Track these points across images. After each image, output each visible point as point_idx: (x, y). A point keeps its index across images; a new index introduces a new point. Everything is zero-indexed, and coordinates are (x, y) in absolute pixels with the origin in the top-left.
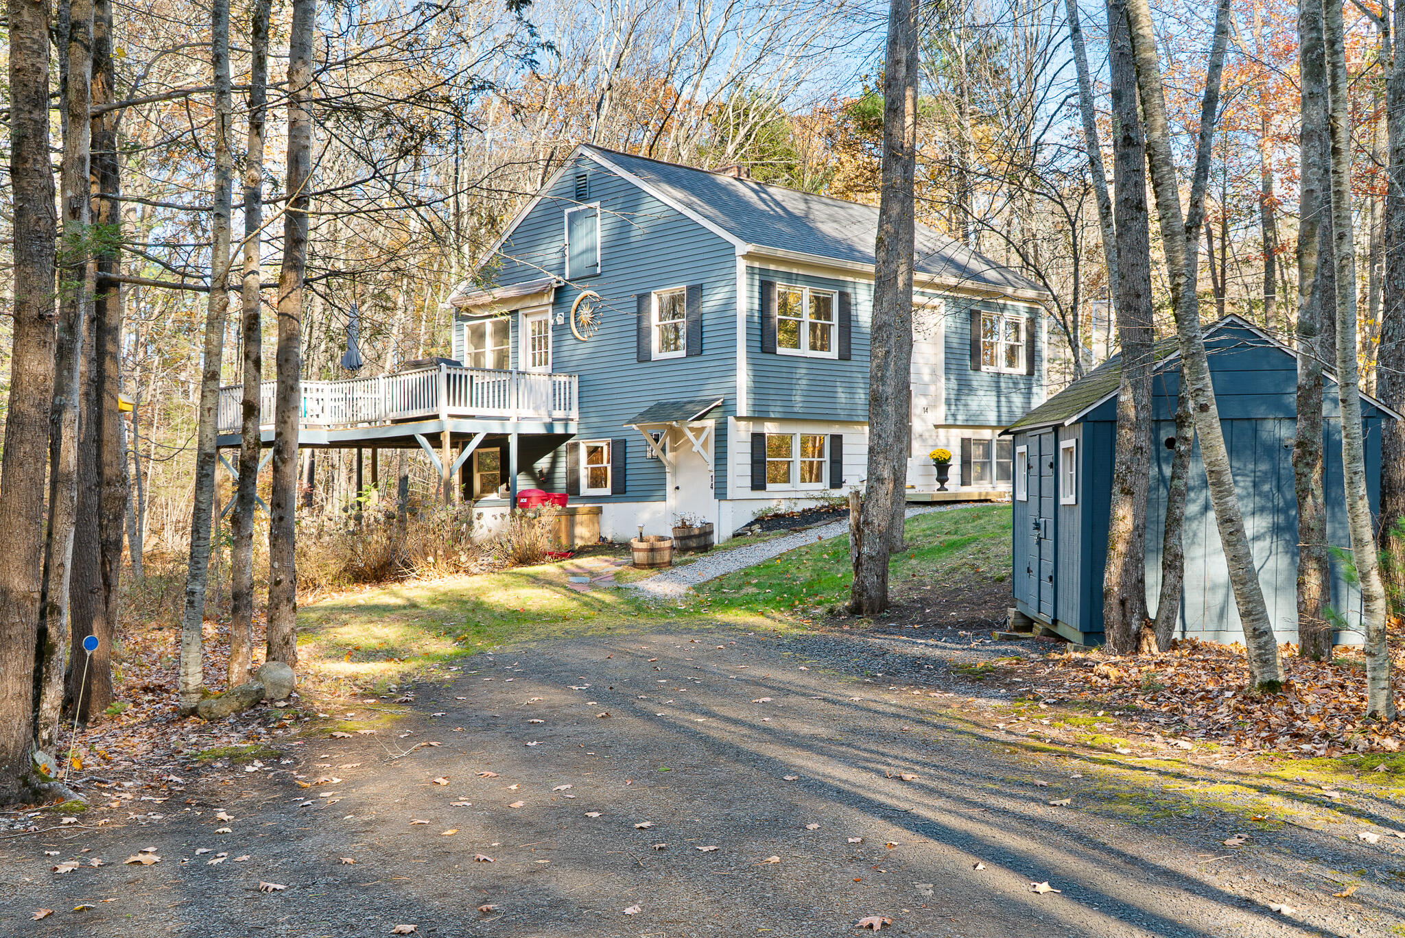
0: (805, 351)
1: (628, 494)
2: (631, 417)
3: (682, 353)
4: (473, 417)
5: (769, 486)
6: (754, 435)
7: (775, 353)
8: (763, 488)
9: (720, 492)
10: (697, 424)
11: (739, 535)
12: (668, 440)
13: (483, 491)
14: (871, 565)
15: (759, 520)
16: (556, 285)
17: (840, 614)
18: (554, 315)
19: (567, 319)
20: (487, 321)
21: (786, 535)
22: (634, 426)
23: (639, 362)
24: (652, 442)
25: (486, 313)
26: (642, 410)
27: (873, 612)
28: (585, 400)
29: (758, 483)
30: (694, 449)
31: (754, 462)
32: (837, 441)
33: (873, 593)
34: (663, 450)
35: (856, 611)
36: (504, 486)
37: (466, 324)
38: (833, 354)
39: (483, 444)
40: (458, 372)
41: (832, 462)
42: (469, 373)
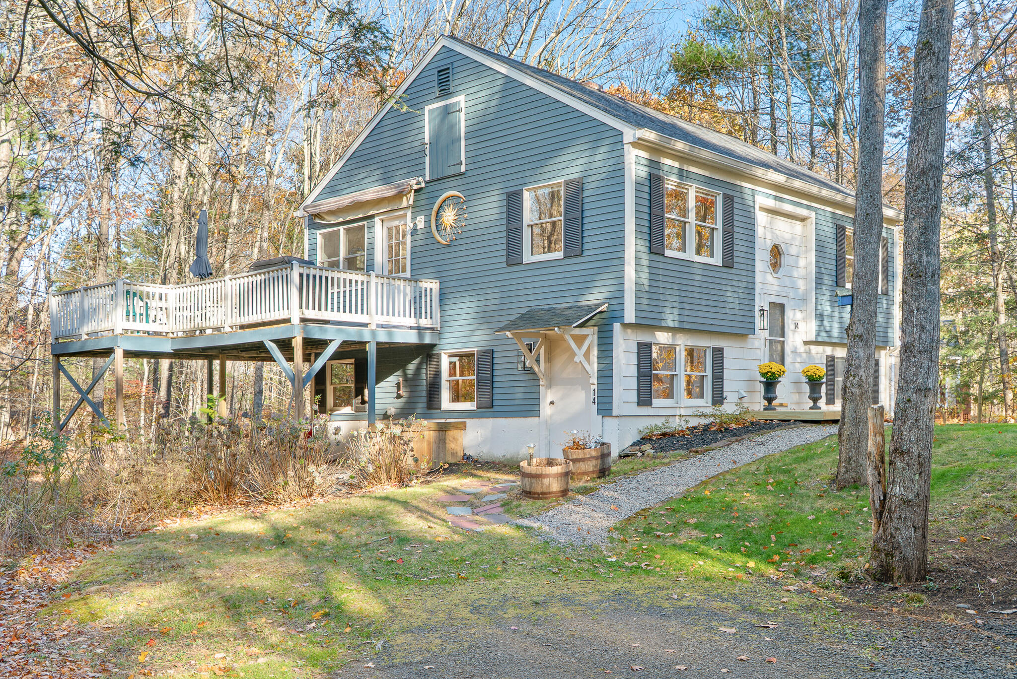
0: (691, 254)
1: (495, 409)
2: (502, 325)
3: (560, 255)
4: (327, 322)
5: (656, 402)
6: (640, 345)
7: (663, 255)
8: (648, 403)
9: (604, 407)
10: (578, 331)
11: (627, 456)
12: (542, 351)
13: (335, 405)
14: (906, 512)
15: (645, 439)
16: (415, 187)
17: (859, 581)
18: (413, 218)
19: (428, 222)
20: (342, 229)
21: (688, 458)
22: (508, 333)
23: (509, 265)
24: (525, 351)
25: (341, 220)
26: (513, 318)
27: (908, 579)
28: (447, 307)
29: (644, 399)
30: (576, 359)
31: (640, 376)
32: (718, 353)
33: (909, 553)
34: (538, 361)
35: (883, 575)
36: (359, 399)
37: (319, 232)
38: (717, 260)
39: (336, 356)
40: (312, 272)
41: (714, 377)
42: (325, 274)
